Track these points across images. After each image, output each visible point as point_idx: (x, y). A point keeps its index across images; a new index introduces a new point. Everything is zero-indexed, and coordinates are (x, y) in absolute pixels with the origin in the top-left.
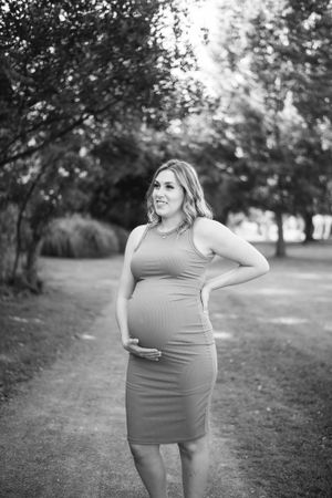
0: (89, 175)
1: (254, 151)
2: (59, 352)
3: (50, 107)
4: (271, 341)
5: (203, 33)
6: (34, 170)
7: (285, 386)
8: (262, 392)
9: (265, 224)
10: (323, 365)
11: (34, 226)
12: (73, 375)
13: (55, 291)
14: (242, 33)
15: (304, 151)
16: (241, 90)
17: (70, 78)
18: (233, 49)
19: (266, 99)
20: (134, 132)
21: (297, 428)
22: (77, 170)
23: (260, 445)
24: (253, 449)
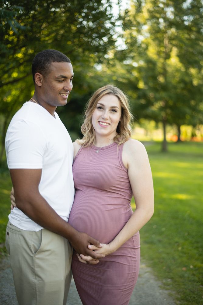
7: (197, 248)
14: (145, 10)
15: (182, 85)
18: (139, 20)
19: (158, 52)
23: (194, 298)
24: (191, 300)
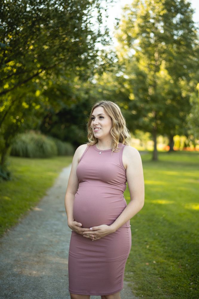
0: (41, 108)
1: (141, 96)
2: (20, 219)
3: (18, 65)
4: (153, 215)
5: (116, 21)
6: (7, 103)
7: (164, 246)
8: (149, 250)
9: (145, 140)
10: (186, 232)
11: (6, 138)
12: (29, 235)
13: (18, 179)
14: (135, 25)
15: (171, 97)
16: (134, 59)
17: (31, 47)
18: (130, 34)
19: (149, 64)
20: (70, 82)
21: (173, 276)
22: (34, 104)
23: (150, 287)
24: (147, 290)
